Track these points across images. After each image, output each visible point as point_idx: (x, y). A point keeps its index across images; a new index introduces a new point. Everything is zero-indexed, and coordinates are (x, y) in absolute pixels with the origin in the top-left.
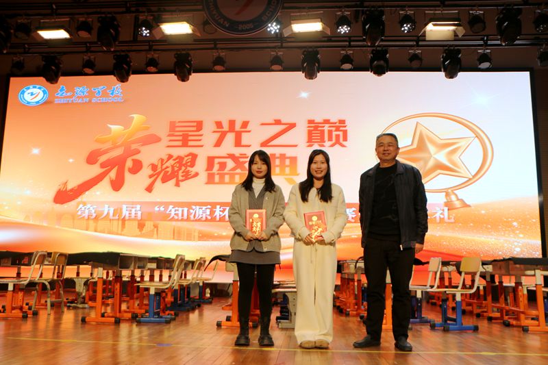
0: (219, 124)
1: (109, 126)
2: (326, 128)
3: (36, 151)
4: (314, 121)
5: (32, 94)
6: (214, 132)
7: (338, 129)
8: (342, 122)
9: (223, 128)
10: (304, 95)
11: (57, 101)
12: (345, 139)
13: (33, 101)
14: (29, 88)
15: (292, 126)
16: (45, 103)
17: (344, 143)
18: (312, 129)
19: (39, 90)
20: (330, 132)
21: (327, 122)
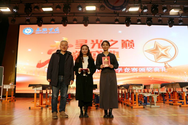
0: (93, 41)
1: (55, 41)
2: (128, 42)
3: (29, 50)
4: (123, 40)
5: (28, 31)
6: (91, 43)
7: (131, 43)
8: (132, 41)
9: (94, 42)
10: (120, 32)
11: (36, 33)
12: (134, 46)
13: (28, 33)
14: (26, 29)
15: (117, 42)
16: (32, 34)
17: (133, 47)
18: (123, 43)
19: (30, 29)
20: (129, 44)
21: (128, 40)
